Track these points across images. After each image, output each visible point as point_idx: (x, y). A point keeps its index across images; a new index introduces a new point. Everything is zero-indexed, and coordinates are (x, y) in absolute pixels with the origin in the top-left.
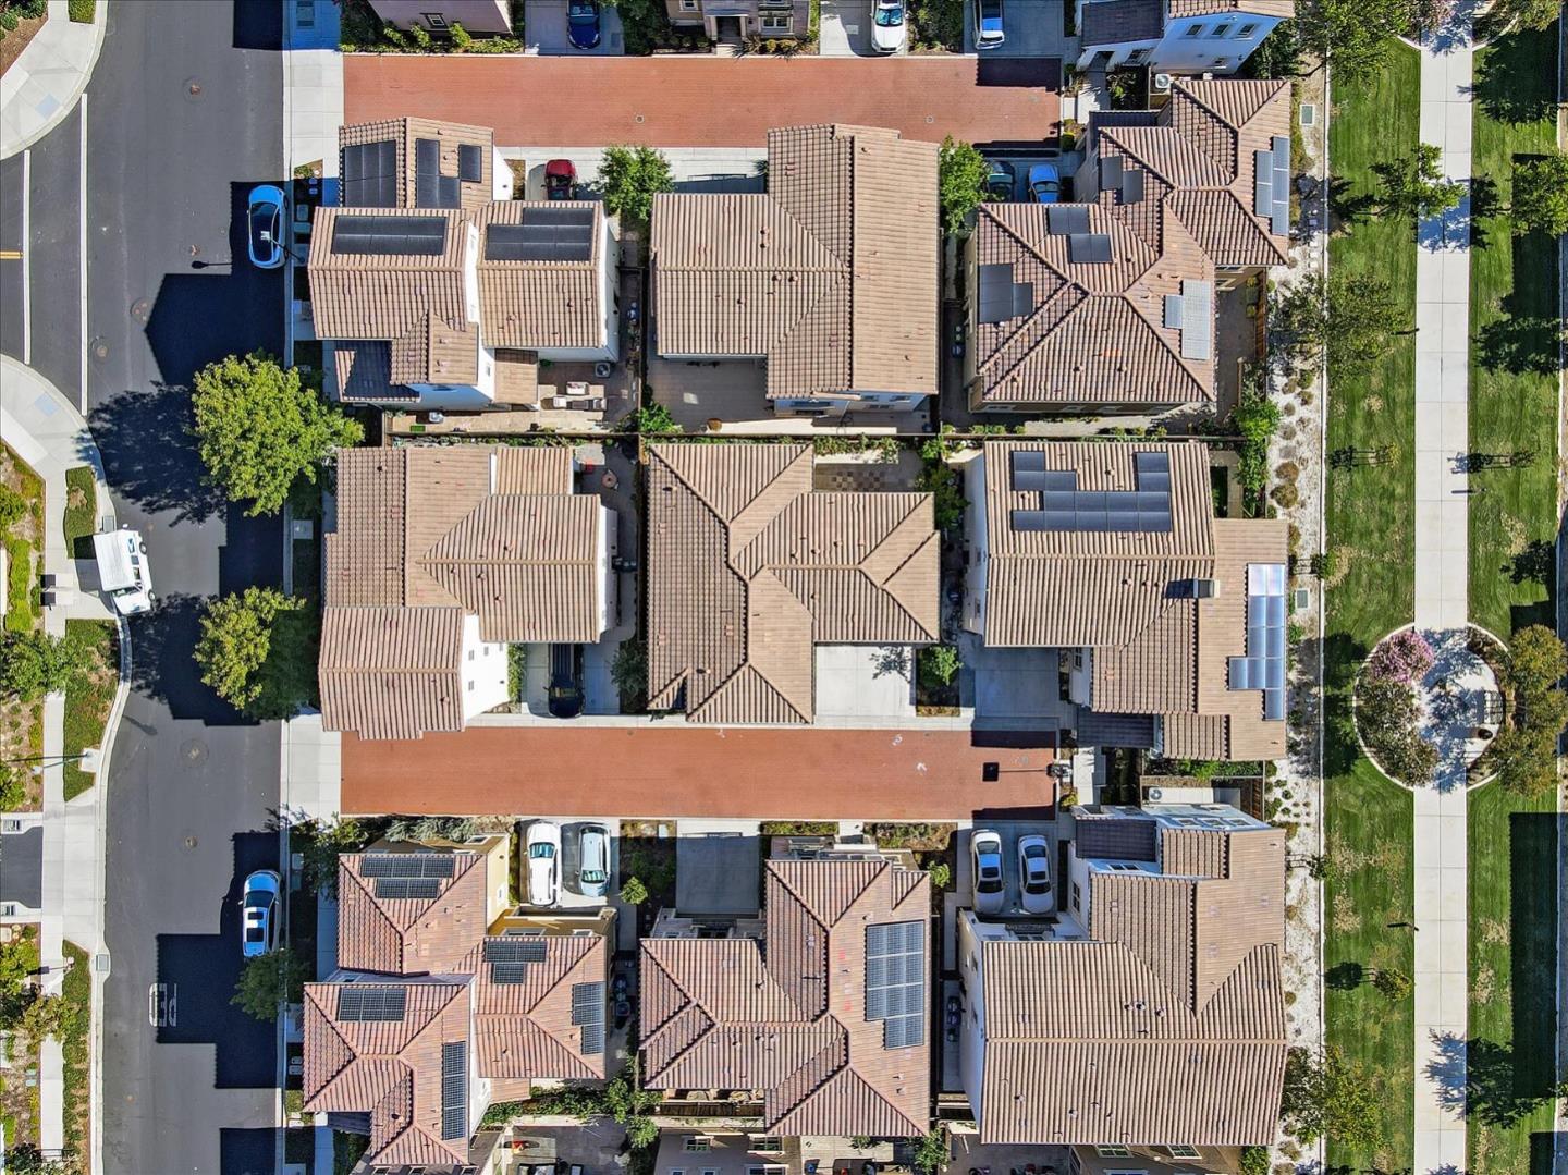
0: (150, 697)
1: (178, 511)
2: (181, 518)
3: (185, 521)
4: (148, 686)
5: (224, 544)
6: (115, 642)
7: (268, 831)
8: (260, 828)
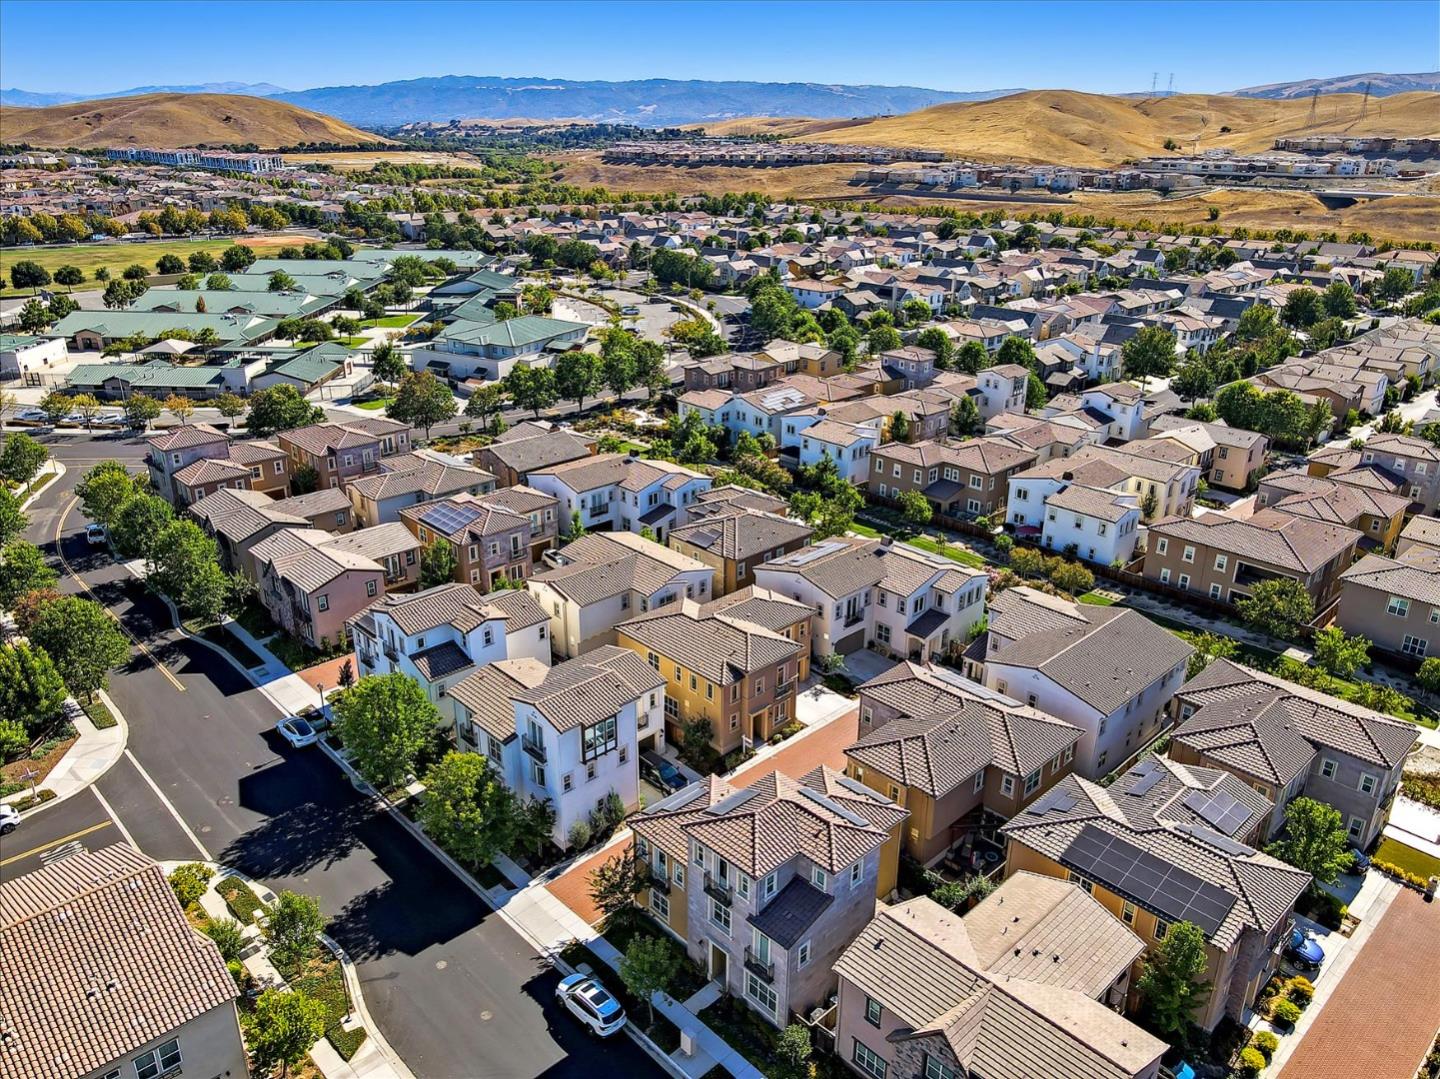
0: (378, 958)
1: (326, 861)
2: (330, 863)
3: (334, 864)
4: (372, 953)
5: (375, 857)
6: (324, 947)
7: (544, 970)
8: (537, 972)
